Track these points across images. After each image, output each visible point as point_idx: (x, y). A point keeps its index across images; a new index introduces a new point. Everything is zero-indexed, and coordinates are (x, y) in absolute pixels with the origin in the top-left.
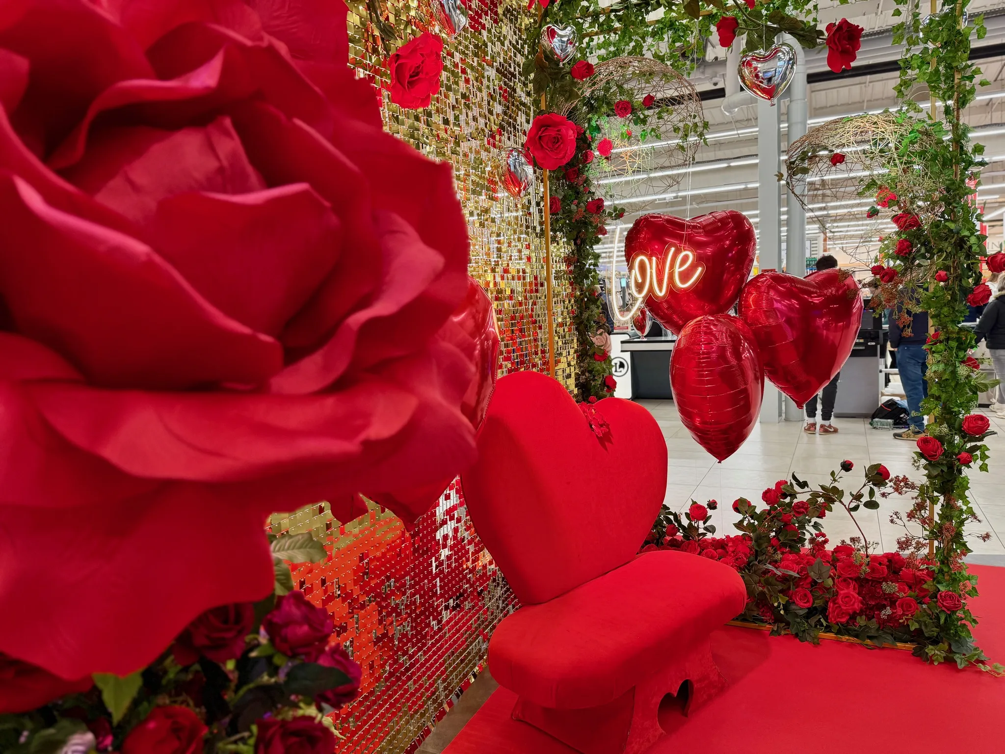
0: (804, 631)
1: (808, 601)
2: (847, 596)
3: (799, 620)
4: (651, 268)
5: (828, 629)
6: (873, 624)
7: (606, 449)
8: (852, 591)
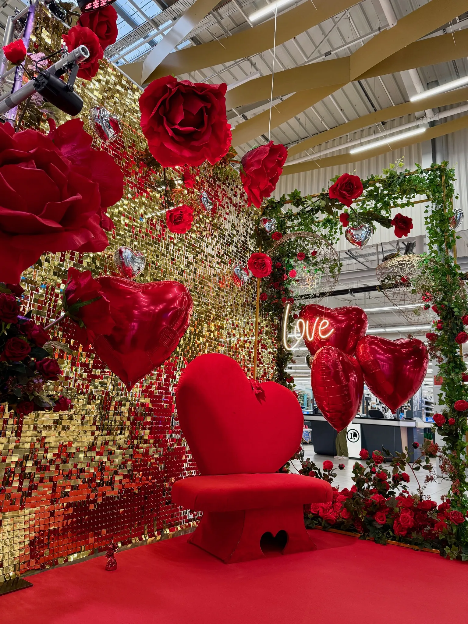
0: (379, 538)
1: (383, 520)
2: (404, 517)
3: (377, 531)
4: (306, 326)
5: (394, 539)
6: (421, 538)
7: (261, 403)
8: (408, 515)
